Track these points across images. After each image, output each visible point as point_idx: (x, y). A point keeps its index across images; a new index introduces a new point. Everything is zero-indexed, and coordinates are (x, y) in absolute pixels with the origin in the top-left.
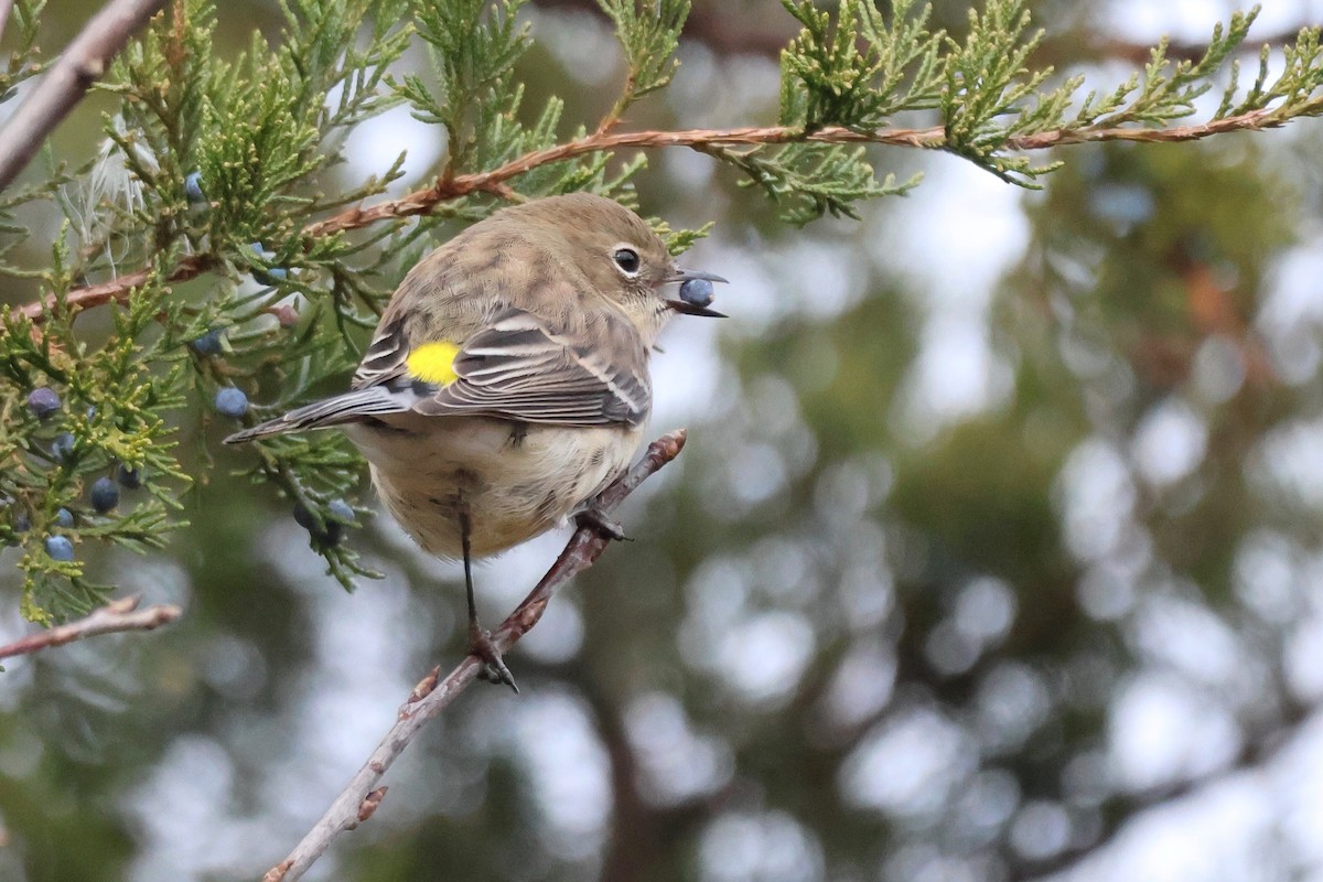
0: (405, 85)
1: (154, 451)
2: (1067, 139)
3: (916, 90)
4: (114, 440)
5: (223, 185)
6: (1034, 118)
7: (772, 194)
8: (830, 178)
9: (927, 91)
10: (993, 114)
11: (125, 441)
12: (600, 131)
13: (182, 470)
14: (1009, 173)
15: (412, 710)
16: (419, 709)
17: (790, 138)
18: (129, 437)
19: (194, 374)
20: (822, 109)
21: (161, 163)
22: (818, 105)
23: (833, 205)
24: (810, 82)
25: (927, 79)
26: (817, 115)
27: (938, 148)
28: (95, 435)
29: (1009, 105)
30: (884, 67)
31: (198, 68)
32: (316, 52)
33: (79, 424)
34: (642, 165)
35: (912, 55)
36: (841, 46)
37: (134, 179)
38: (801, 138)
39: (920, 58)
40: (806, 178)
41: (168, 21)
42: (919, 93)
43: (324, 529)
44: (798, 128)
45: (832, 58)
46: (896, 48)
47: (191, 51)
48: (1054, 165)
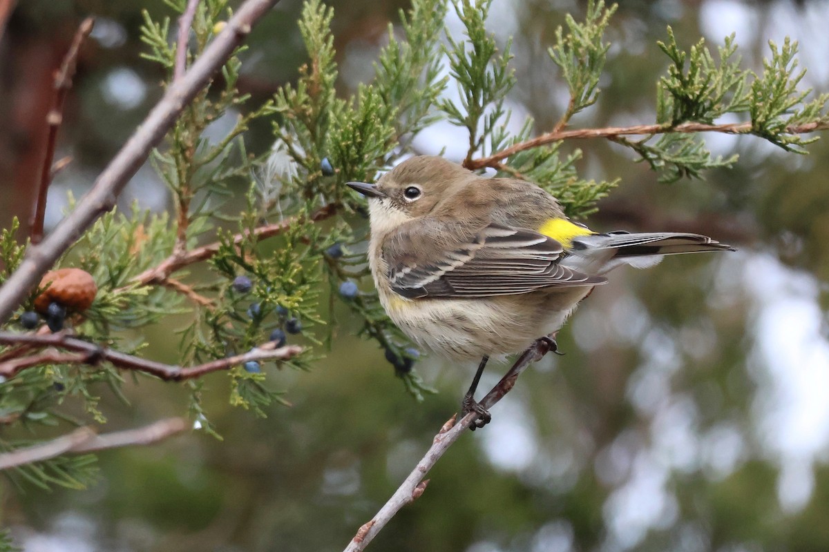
0: (444, 104)
1: (305, 308)
2: (821, 127)
3: (735, 101)
4: (283, 299)
5: (343, 158)
6: (802, 116)
7: (653, 167)
8: (686, 155)
9: (740, 102)
10: (779, 114)
11: (287, 300)
12: (555, 130)
13: (321, 318)
14: (789, 146)
15: (442, 437)
16: (445, 437)
17: (663, 130)
18: (290, 298)
19: (327, 275)
20: (682, 111)
21: (307, 152)
22: (679, 110)
23: (688, 171)
24: (674, 92)
25: (741, 96)
26: (679, 115)
27: (748, 133)
28: (270, 296)
29: (788, 108)
30: (715, 88)
31: (326, 97)
32: (394, 91)
33: (262, 291)
34: (579, 156)
35: (732, 82)
36: (692, 72)
37: (292, 161)
38: (669, 130)
39: (737, 83)
40: (672, 155)
41: (310, 71)
42: (737, 103)
43: (402, 362)
44: (668, 124)
45: (687, 79)
46: (723, 79)
47: (324, 89)
48: (814, 139)
